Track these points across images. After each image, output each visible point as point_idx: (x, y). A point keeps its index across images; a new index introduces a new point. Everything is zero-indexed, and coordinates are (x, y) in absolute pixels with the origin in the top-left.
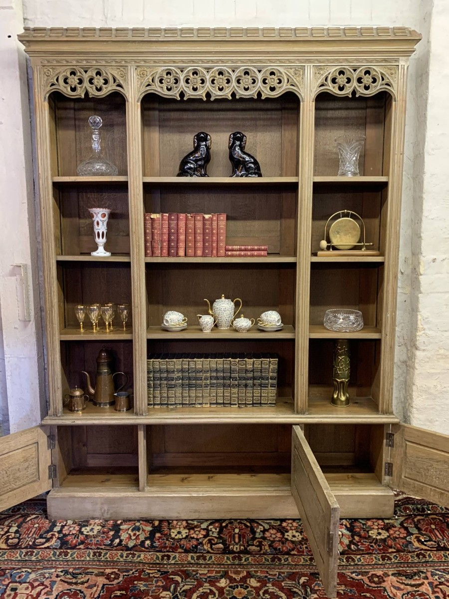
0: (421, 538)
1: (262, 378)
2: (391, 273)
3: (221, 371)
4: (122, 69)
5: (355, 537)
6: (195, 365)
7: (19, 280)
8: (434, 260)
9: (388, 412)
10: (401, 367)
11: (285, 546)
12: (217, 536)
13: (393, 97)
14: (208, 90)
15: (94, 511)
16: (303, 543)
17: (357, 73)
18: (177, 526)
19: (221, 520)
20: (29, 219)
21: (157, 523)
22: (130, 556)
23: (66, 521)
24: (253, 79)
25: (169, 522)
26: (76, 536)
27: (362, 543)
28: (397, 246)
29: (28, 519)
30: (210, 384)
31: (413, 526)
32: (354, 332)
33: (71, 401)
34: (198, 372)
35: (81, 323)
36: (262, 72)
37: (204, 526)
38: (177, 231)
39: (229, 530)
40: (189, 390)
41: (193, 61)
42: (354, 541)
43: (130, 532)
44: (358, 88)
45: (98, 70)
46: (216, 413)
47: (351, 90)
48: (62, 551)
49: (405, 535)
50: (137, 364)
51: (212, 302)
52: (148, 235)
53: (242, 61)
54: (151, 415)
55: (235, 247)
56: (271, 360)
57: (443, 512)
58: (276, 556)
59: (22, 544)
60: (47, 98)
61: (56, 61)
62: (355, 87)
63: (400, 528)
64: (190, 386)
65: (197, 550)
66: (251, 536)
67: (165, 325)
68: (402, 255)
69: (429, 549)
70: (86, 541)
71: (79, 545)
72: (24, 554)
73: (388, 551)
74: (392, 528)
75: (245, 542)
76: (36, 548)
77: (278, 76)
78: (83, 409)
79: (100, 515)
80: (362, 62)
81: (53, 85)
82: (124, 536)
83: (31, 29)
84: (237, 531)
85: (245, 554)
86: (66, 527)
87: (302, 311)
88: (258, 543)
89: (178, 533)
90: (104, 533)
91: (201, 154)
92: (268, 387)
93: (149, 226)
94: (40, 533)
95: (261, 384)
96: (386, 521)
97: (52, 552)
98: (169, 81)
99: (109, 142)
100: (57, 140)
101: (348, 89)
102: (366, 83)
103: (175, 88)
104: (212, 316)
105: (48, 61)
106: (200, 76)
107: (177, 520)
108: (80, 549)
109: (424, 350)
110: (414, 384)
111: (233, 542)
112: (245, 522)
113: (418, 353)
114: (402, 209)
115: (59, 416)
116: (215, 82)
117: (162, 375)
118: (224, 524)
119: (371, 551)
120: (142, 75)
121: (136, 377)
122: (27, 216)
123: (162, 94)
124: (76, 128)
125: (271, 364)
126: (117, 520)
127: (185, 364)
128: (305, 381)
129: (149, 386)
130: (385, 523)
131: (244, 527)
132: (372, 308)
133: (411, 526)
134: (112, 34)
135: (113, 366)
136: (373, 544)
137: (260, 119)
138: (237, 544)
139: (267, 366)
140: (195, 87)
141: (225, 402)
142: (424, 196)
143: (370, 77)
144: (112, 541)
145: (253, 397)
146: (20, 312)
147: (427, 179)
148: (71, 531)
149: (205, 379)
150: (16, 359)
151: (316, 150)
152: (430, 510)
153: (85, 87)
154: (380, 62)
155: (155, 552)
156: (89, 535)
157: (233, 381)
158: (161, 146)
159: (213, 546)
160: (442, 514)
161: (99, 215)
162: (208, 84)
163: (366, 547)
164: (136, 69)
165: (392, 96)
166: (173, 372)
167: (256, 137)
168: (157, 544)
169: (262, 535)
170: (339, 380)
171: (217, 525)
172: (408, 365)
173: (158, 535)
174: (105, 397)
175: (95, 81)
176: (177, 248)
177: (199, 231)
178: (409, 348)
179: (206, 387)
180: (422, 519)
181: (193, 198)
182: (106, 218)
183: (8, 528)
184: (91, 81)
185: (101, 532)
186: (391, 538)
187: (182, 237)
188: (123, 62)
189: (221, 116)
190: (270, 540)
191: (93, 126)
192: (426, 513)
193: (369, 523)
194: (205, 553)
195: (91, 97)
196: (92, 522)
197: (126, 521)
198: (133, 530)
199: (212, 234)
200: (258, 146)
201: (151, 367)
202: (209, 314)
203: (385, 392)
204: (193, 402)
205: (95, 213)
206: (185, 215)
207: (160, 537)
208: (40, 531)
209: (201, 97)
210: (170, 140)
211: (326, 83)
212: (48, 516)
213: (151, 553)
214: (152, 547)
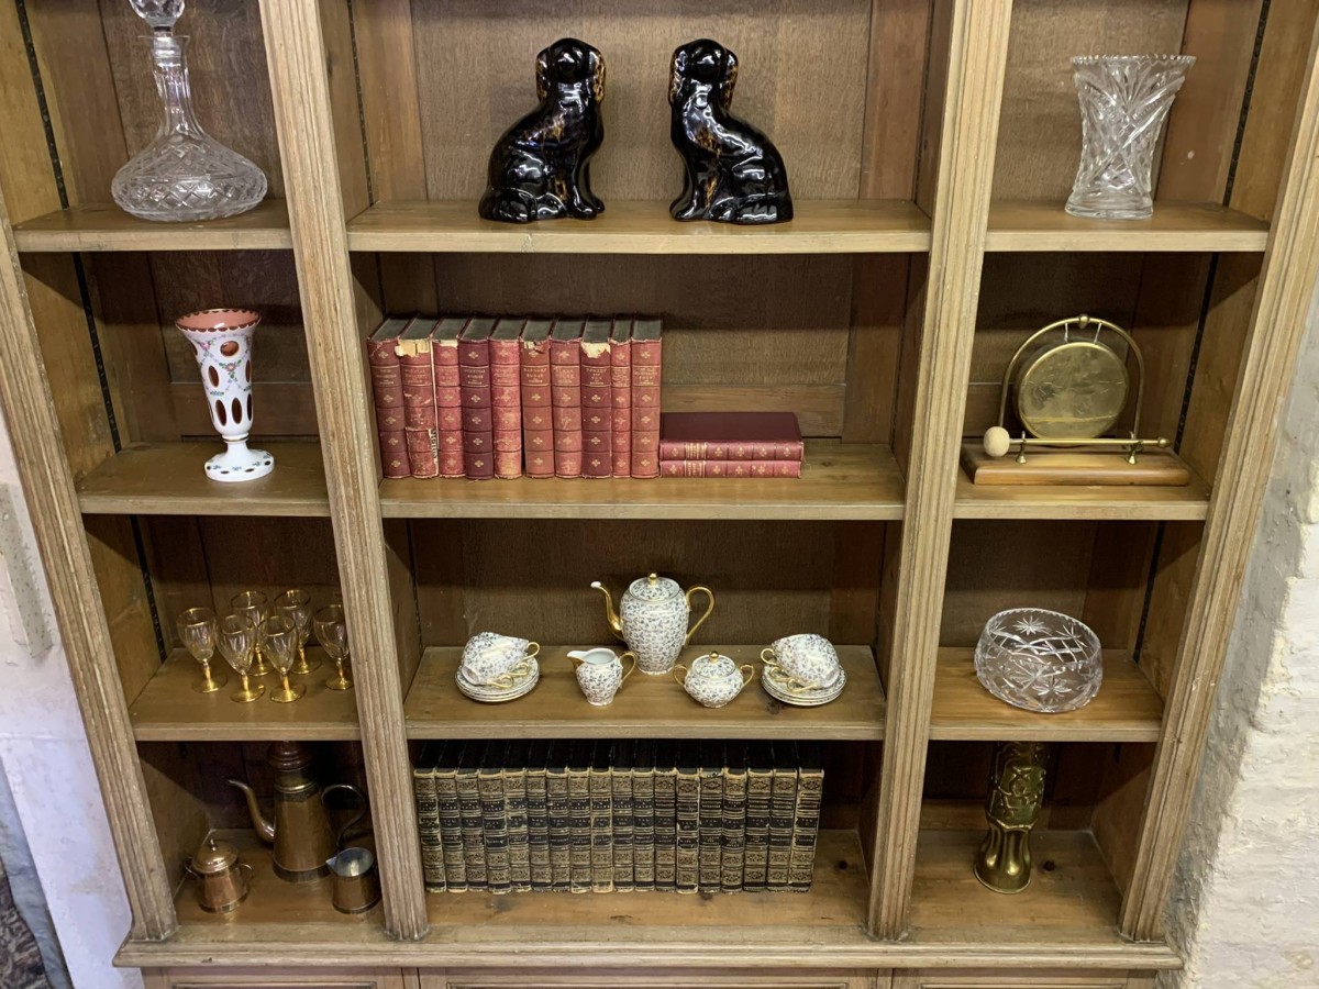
1: (775, 823)
3: (648, 803)
6: (568, 789)
30: (615, 835)
34: (575, 805)
35: (206, 664)
40: (551, 850)
46: (629, 932)
51: (618, 594)
52: (393, 410)
55: (692, 446)
56: (803, 776)
64: (555, 841)
67: (465, 680)
92: (789, 844)
93: (388, 381)
95: (770, 836)
99: (233, 56)
109: (1276, 731)
113: (1255, 739)
115: (165, 943)
117: (468, 814)
125: (799, 786)
127: (536, 785)
128: (905, 860)
139: (790, 792)
141: (658, 880)
145: (744, 867)
149: (597, 824)
150: (30, 744)
157: (682, 828)
166: (501, 805)
167: (775, 34)
170: (1007, 827)
176: (494, 453)
177: (566, 398)
179: (603, 843)
182: (242, 356)
187: (511, 418)
199: (615, 407)
201: (433, 794)
203: (1149, 888)
204: (563, 880)
205: (199, 343)
206: (515, 343)
210: (453, 46)
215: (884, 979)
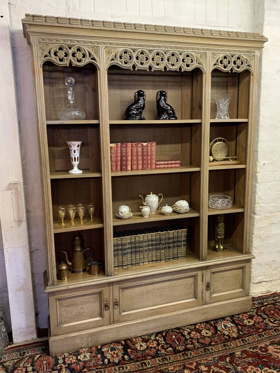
0: (271, 320)
1: (179, 242)
3: (155, 240)
4: (95, 48)
5: (238, 326)
6: (139, 239)
7: (14, 193)
8: (264, 164)
9: (248, 253)
11: (206, 341)
12: (165, 343)
13: (252, 73)
14: (150, 64)
15: (82, 343)
16: (214, 336)
17: (234, 58)
18: (137, 342)
19: (161, 332)
21: (123, 343)
22: (121, 369)
23: (63, 354)
24: (177, 59)
25: (130, 340)
26: (77, 364)
27: (244, 329)
29: (36, 358)
30: (148, 249)
32: (226, 209)
33: (61, 274)
34: (140, 243)
35: (63, 219)
36: (182, 55)
37: (153, 338)
39: (169, 337)
40: (135, 255)
41: (141, 46)
42: (239, 329)
45: (78, 48)
47: (231, 68)
49: (262, 320)
51: (145, 196)
53: (171, 48)
54: (116, 275)
55: (162, 163)
56: (183, 230)
57: (272, 302)
60: (42, 65)
61: (49, 40)
62: (233, 67)
63: (257, 316)
64: (136, 252)
65: (159, 355)
66: (184, 338)
67: (121, 215)
69: (278, 325)
70: (86, 366)
73: (259, 331)
74: (254, 317)
75: (183, 343)
77: (191, 58)
78: (68, 278)
79: (86, 345)
80: (236, 52)
81: (46, 56)
82: (108, 356)
83: (31, 16)
84: (174, 337)
85: (188, 351)
86: (66, 359)
88: (190, 342)
89: (141, 346)
90: (94, 357)
92: (181, 247)
94: (51, 367)
95: (178, 245)
96: (249, 314)
98: (126, 57)
101: (229, 67)
102: (239, 64)
103: (130, 63)
104: (148, 206)
105: (43, 40)
106: (145, 56)
107: (134, 338)
109: (259, 215)
110: (253, 234)
111: (176, 345)
112: (175, 330)
113: (256, 217)
116: (155, 59)
118: (164, 334)
119: (251, 333)
120: (109, 53)
121: (107, 252)
122: (19, 147)
123: (122, 66)
125: (183, 233)
126: (98, 346)
127: (133, 239)
131: (176, 334)
133: (262, 314)
136: (250, 329)
137: (169, 82)
138: (179, 346)
139: (181, 234)
140: (142, 62)
141: (157, 259)
142: (260, 128)
143: (240, 61)
144: (103, 361)
145: (173, 253)
146: (14, 216)
148: (71, 361)
149: (145, 247)
150: (13, 249)
152: (265, 303)
153: (70, 59)
154: (245, 53)
155: (134, 362)
156: (85, 360)
157: (162, 245)
159: (167, 350)
160: (272, 303)
162: (150, 61)
163: (247, 331)
164: (105, 48)
165: (250, 73)
166: (126, 244)
168: (132, 357)
169: (189, 336)
170: (219, 237)
171: (160, 336)
173: (129, 350)
175: (76, 55)
176: (126, 165)
177: (140, 154)
179: (146, 251)
180: (265, 309)
182: (80, 148)
183: (25, 368)
184: (73, 55)
185: (92, 356)
186: (257, 323)
187: (129, 158)
188: (96, 43)
189: (146, 79)
190: (195, 339)
191: (69, 84)
192: (264, 304)
193: (241, 317)
194: (164, 356)
195: (74, 66)
196: (81, 351)
197: (103, 345)
198: (111, 351)
199: (148, 155)
204: (138, 262)
205: (73, 145)
206: (131, 144)
207: (132, 352)
208: (50, 365)
209: (146, 69)
210: (114, 94)
211: (218, 63)
212: (50, 354)
213: (133, 364)
214: (130, 359)
215: (204, 271)
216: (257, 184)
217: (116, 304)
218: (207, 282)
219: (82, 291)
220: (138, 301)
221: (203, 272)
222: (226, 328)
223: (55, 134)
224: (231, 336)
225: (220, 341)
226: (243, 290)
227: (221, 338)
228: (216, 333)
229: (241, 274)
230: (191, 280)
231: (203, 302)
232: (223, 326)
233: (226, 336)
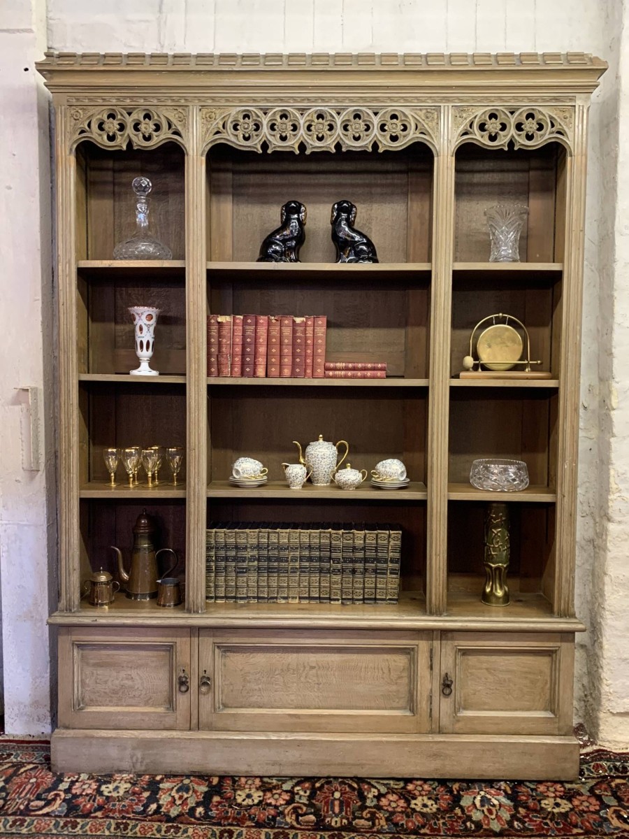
0: (622, 813)
1: (378, 560)
2: (569, 404)
3: (317, 548)
4: (181, 111)
5: (520, 809)
6: (278, 540)
7: (25, 411)
9: (568, 614)
10: (585, 548)
11: (412, 821)
12: (307, 802)
13: (568, 151)
14: (302, 139)
15: (121, 760)
16: (439, 817)
17: (515, 116)
18: (247, 786)
19: (313, 778)
20: (43, 322)
21: (215, 781)
22: (172, 830)
23: (79, 774)
24: (366, 125)
25: (234, 779)
26: (91, 797)
27: (530, 819)
28: (578, 364)
29: (22, 770)
30: (300, 568)
31: (610, 794)
32: (515, 492)
33: (93, 591)
34: (281, 549)
35: (113, 474)
36: (379, 115)
37: (287, 786)
38: (255, 341)
39: (325, 793)
40: (268, 576)
41: (281, 100)
42: (518, 815)
43: (173, 793)
44: (517, 137)
45: (147, 112)
46: (307, 612)
47: (507, 140)
48: (69, 819)
49: (598, 808)
50: (192, 535)
51: (305, 447)
52: (213, 346)
53: (351, 100)
54: (210, 613)
55: (339, 365)
56: (391, 532)
58: (396, 836)
59: (8, 808)
60: (74, 150)
61: (89, 99)
62: (513, 136)
63: (589, 797)
64: (270, 570)
65: (275, 824)
66: (359, 804)
67: (235, 478)
68: (585, 381)
70: (106, 806)
71: (96, 811)
72: (10, 823)
73: (571, 832)
74: (578, 797)
75: (349, 813)
76: (28, 815)
77: (402, 121)
78: (111, 602)
79: (130, 766)
80: (521, 101)
81: (83, 132)
82: (164, 799)
83: (55, 56)
84: (337, 795)
85: (349, 831)
86: (77, 784)
87: (437, 459)
88: (369, 815)
89: (247, 796)
90: (134, 793)
91: (292, 231)
92: (386, 574)
93: (214, 333)
94: (38, 792)
95: (377, 569)
96: (568, 786)
97: (54, 822)
98: (246, 126)
99: (162, 217)
100: (87, 212)
101: (503, 138)
102: (529, 130)
103: (255, 137)
104: (305, 465)
105: (78, 100)
106: (291, 121)
107: (246, 777)
108: (96, 817)
109: (620, 522)
110: (605, 574)
111: (330, 812)
112: (350, 782)
113: (611, 527)
114: (583, 314)
115: (74, 612)
116: (312, 128)
117: (229, 553)
118: (318, 785)
119: (545, 832)
120: (209, 119)
121: (189, 554)
122: (40, 319)
123: (237, 144)
124: (115, 195)
125: (391, 540)
126: (156, 775)
127: (263, 537)
128: (441, 564)
129: (208, 569)
130: (565, 788)
131: (348, 789)
132: (541, 458)
133: (606, 793)
134: (167, 61)
135: (158, 539)
136: (548, 821)
138: (337, 816)
139: (386, 542)
140: (284, 135)
141: (321, 596)
142: (616, 294)
143: (534, 122)
144: (146, 806)
145: (364, 588)
146: (24, 458)
147: (619, 269)
148: (84, 789)
150: (16, 527)
151: (456, 229)
153: (128, 135)
154: (548, 101)
155: (210, 824)
156: (112, 796)
157: (334, 563)
158: (235, 222)
159: (300, 818)
161: (144, 317)
162: (302, 131)
163: (537, 825)
164: (200, 110)
165: (566, 150)
166: (246, 548)
167: (371, 210)
168: (214, 813)
169: (375, 802)
170: (493, 565)
171: (307, 785)
172: (597, 545)
173: (216, 799)
174: (143, 586)
175: (142, 127)
176: (255, 365)
177: (286, 341)
178: (598, 520)
179: (295, 572)
180: (623, 784)
181: (279, 296)
182: (153, 321)
184: (136, 127)
185: (130, 792)
186: (576, 813)
187: (262, 350)
188: (183, 101)
190: (387, 810)
191: (139, 191)
193: (542, 788)
194: (287, 829)
195: (135, 148)
196: (117, 776)
197: (169, 776)
198: (178, 791)
199: (306, 345)
200: (374, 222)
201: (213, 542)
202: (300, 463)
203: (563, 583)
204: (273, 596)
205: (138, 314)
206: (266, 318)
207: (219, 803)
208: (38, 788)
209: (291, 150)
210: (247, 214)
211: (471, 130)
212: (52, 766)
213: (204, 827)
214: (206, 816)
215: (436, 643)
216: (612, 440)
217: (205, 682)
218: (443, 673)
219: (129, 636)
220: (260, 686)
221: (432, 645)
222: (482, 806)
223: (119, 296)
224: (485, 827)
225: (449, 830)
226: (552, 716)
227: (455, 824)
228: (450, 809)
229: (547, 671)
230: (401, 661)
231: (433, 726)
232: (479, 798)
233: (473, 822)
